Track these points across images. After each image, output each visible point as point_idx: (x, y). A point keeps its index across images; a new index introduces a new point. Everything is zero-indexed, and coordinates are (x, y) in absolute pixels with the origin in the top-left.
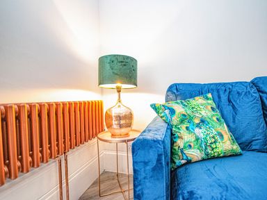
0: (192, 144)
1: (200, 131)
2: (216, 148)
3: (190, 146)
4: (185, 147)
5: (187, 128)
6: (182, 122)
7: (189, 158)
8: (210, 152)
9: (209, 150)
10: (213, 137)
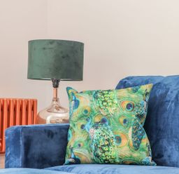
0: (81, 144)
1: (96, 131)
2: (108, 151)
3: (80, 145)
4: (75, 146)
5: (82, 127)
6: (80, 118)
7: (77, 157)
8: (100, 154)
9: (99, 152)
10: (108, 140)
